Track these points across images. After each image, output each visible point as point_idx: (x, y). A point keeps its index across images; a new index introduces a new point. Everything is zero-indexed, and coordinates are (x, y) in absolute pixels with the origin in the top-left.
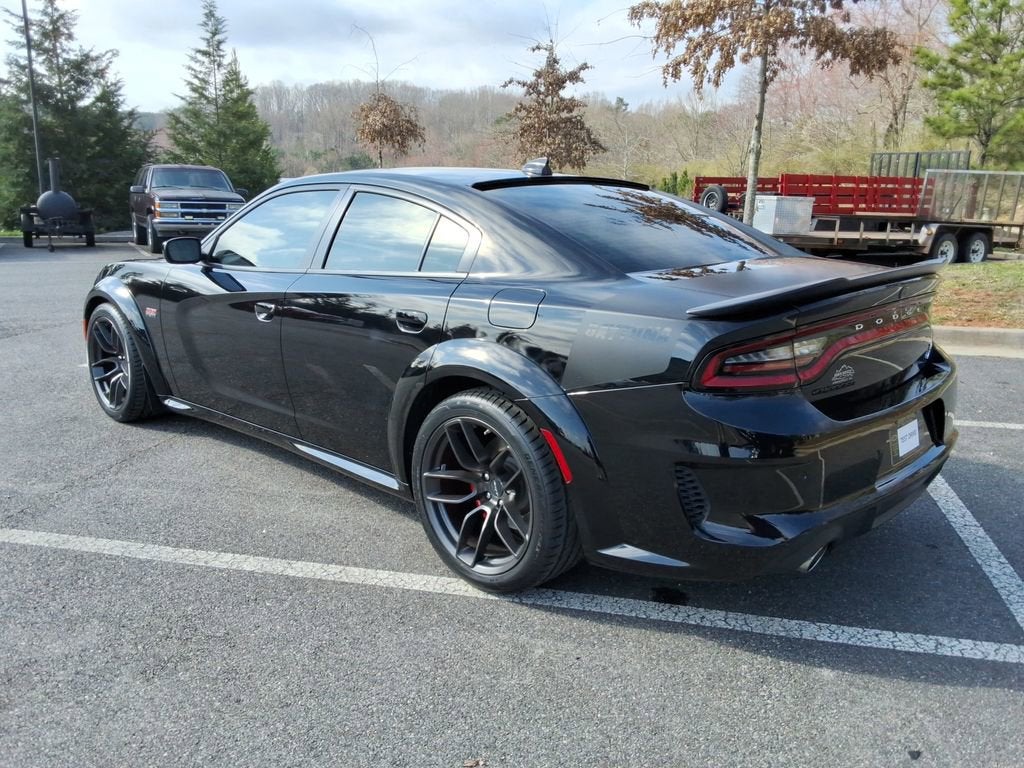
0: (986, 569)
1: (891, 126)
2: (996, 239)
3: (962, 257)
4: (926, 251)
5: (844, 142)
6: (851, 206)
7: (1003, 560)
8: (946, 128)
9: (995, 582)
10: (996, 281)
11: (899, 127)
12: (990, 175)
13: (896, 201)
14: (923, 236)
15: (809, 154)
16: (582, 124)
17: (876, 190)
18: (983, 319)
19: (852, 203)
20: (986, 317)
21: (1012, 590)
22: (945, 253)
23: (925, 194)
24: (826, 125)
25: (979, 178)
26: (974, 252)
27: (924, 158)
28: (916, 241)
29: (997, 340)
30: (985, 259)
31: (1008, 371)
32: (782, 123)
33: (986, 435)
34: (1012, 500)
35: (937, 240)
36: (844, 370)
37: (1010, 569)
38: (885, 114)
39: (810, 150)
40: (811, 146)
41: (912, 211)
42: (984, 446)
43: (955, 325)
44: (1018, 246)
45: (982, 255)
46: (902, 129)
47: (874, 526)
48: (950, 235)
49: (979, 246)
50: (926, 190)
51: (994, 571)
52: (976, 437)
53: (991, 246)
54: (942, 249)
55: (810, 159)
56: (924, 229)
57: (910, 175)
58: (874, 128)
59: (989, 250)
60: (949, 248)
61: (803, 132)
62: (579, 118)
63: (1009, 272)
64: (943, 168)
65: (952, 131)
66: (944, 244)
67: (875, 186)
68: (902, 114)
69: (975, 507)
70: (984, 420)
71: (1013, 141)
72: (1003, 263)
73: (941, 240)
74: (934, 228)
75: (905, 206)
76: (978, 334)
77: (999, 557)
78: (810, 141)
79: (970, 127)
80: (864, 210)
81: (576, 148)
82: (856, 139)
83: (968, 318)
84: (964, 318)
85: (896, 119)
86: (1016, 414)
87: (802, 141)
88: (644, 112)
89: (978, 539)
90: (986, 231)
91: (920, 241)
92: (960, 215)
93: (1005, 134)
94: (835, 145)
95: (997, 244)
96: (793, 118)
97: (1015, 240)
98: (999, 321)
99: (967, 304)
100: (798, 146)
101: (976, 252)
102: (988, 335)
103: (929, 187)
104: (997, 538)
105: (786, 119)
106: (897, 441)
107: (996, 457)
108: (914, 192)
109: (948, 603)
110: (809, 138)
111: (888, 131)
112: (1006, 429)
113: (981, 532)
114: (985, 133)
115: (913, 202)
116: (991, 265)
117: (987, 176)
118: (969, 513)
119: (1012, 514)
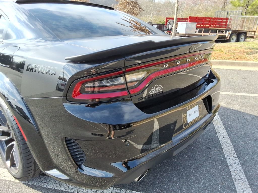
0: (228, 160)
1: (223, 6)
2: (247, 35)
3: (238, 40)
4: (228, 38)
5: (211, 10)
6: (208, 26)
7: (235, 155)
8: (236, 4)
9: (230, 167)
10: (246, 47)
11: (225, 6)
12: (247, 17)
13: (221, 25)
14: (227, 34)
15: (202, 13)
16: (137, 3)
17: (215, 21)
18: (241, 58)
19: (209, 25)
20: (242, 58)
21: (237, 172)
22: (233, 39)
23: (229, 23)
24: (206, 6)
25: (244, 18)
26: (241, 39)
27: (229, 13)
28: (225, 36)
29: (245, 65)
30: (244, 41)
31: (247, 75)
32: (195, 5)
33: (237, 98)
34: (242, 125)
35: (231, 35)
36: (157, 87)
37: (237, 161)
38: (222, 3)
39: (202, 12)
40: (202, 11)
41: (225, 27)
42: (235, 102)
43: (233, 60)
44: (254, 37)
45: (243, 40)
46: (226, 7)
47: (174, 155)
48: (235, 34)
49: (243, 37)
50: (229, 21)
51: (231, 161)
52: (233, 99)
53: (246, 37)
54: (232, 38)
55: (201, 15)
56: (228, 32)
57: (225, 17)
58: (219, 7)
59: (245, 38)
60: (234, 37)
61: (200, 7)
62: (136, 1)
63: (250, 45)
64: (235, 15)
65: (238, 5)
66: (233, 36)
67: (215, 20)
68: (226, 3)
69: (228, 129)
70: (237, 92)
71: (254, 8)
72: (249, 42)
73: (232, 35)
74: (230, 32)
75: (224, 26)
76: (239, 63)
77: (234, 154)
78: (202, 10)
79: (242, 4)
80: (212, 27)
81: (135, 10)
82: (214, 9)
83: (237, 58)
84: (235, 58)
85: (224, 4)
86: (248, 90)
87: (200, 10)
88: (159, 2)
89: (227, 145)
90: (245, 33)
91: (227, 36)
92: (238, 29)
93: (252, 6)
94: (208, 11)
95: (248, 37)
96: (198, 4)
97: (253, 36)
98: (245, 58)
99: (237, 54)
100: (199, 11)
101: (242, 39)
102: (242, 63)
103: (230, 21)
104: (234, 144)
105: (196, 4)
106: (186, 116)
107: (239, 107)
108: (226, 22)
109: (210, 180)
110: (201, 9)
111: (222, 7)
112: (244, 95)
113: (229, 141)
114: (247, 6)
115: (226, 25)
116: (245, 42)
117: (246, 17)
118: (226, 132)
119: (241, 132)
